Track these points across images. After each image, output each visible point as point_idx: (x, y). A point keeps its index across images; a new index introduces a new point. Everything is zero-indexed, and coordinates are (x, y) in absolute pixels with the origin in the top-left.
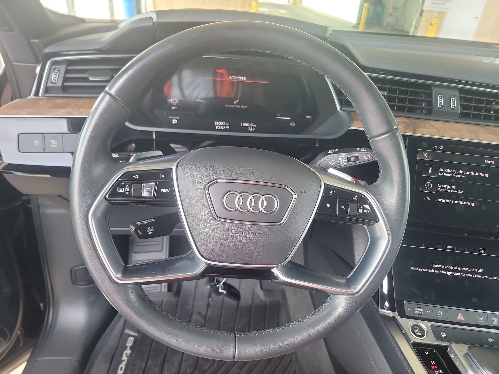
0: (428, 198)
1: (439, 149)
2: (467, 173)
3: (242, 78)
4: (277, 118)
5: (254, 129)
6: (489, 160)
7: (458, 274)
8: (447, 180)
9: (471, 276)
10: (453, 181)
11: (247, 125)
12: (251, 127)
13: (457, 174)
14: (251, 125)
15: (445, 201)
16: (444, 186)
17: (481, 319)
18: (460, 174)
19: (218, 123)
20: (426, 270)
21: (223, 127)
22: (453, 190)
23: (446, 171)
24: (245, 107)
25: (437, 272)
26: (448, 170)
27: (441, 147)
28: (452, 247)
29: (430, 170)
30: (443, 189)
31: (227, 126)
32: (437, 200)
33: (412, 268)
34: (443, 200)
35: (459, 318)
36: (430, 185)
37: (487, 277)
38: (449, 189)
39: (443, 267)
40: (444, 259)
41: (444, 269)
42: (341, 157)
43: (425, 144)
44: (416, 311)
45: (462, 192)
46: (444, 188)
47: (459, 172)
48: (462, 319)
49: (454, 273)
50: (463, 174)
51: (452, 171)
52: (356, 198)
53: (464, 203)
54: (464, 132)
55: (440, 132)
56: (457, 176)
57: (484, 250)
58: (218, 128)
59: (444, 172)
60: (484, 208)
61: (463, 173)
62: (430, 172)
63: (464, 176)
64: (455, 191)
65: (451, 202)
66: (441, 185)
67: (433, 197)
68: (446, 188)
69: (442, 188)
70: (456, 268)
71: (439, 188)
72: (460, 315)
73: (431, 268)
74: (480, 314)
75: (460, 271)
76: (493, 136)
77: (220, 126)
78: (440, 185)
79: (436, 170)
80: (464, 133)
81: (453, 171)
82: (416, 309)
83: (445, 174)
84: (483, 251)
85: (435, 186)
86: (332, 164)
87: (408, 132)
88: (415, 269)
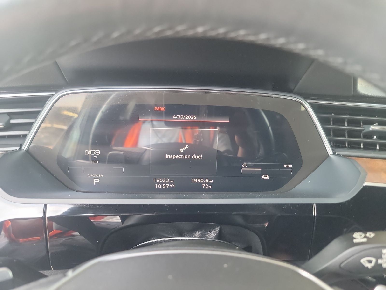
3: (191, 117)
4: (243, 169)
5: (210, 187)
11: (200, 181)
12: (205, 183)
14: (207, 181)
19: (158, 180)
21: (166, 186)
24: (199, 157)
31: (172, 183)
58: (160, 186)
77: (162, 184)
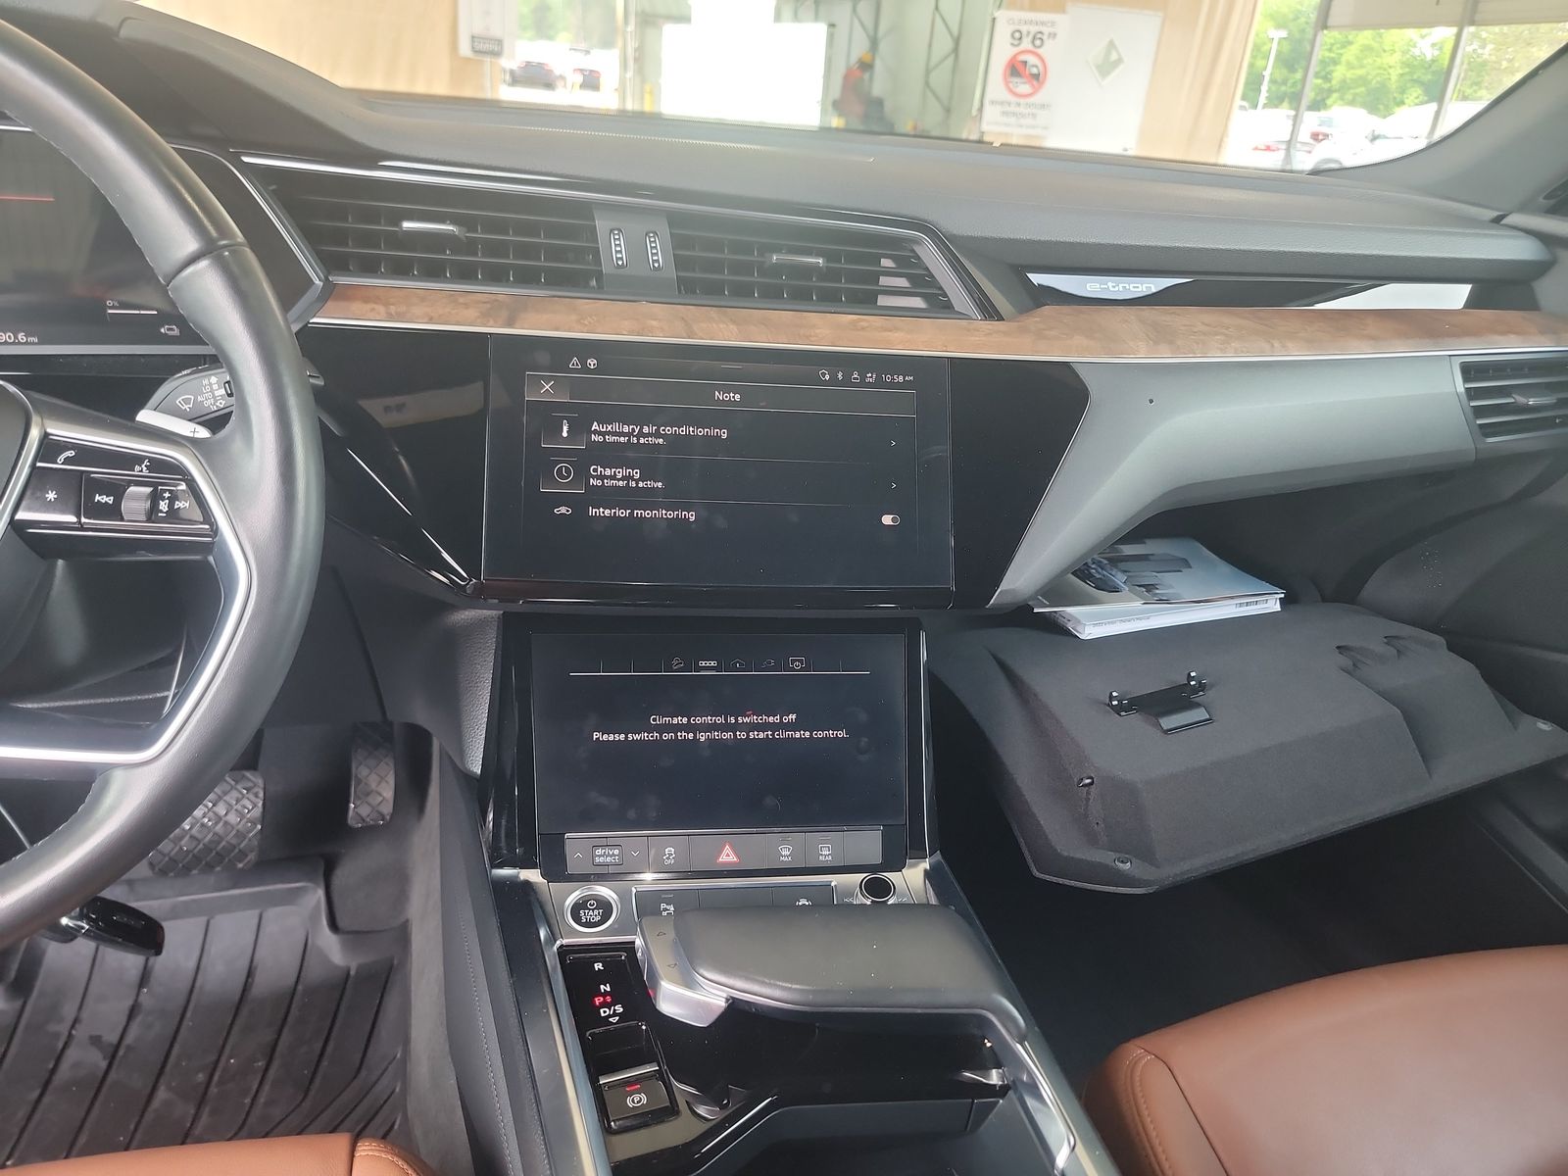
0: (563, 510)
1: (585, 369)
2: (669, 430)
4: (110, 311)
6: (727, 390)
7: (728, 735)
8: (612, 455)
9: (761, 735)
10: (631, 454)
13: (641, 434)
14: (21, 336)
15: (615, 513)
16: (608, 472)
17: (786, 852)
18: (649, 435)
20: (637, 737)
22: (635, 480)
23: (609, 428)
25: (666, 737)
26: (615, 427)
27: (592, 363)
28: (713, 663)
29: (565, 428)
30: (606, 481)
32: (592, 511)
33: (596, 735)
34: (607, 512)
35: (723, 858)
36: (568, 471)
37: (807, 734)
38: (623, 479)
39: (685, 720)
40: (688, 697)
41: (688, 728)
42: (205, 382)
43: (543, 358)
44: (599, 856)
45: (660, 485)
46: (604, 476)
47: (646, 430)
48: (733, 858)
49: (716, 733)
50: (657, 435)
51: (626, 429)
52: (145, 468)
53: (666, 514)
54: (655, 320)
55: (586, 322)
56: (642, 441)
57: (801, 661)
59: (602, 432)
60: (721, 522)
61: (657, 430)
62: (565, 434)
63: (661, 441)
64: (641, 485)
65: (631, 514)
66: (599, 469)
67: (579, 504)
68: (613, 477)
69: (602, 477)
70: (720, 720)
71: (593, 477)
72: (727, 849)
73: (650, 729)
74: (784, 841)
75: (734, 728)
76: (732, 327)
78: (595, 470)
79: (580, 428)
80: (654, 323)
81: (631, 427)
82: (599, 852)
83: (610, 439)
84: (797, 666)
85: (582, 474)
86: (186, 407)
87: (491, 322)
88: (605, 737)
